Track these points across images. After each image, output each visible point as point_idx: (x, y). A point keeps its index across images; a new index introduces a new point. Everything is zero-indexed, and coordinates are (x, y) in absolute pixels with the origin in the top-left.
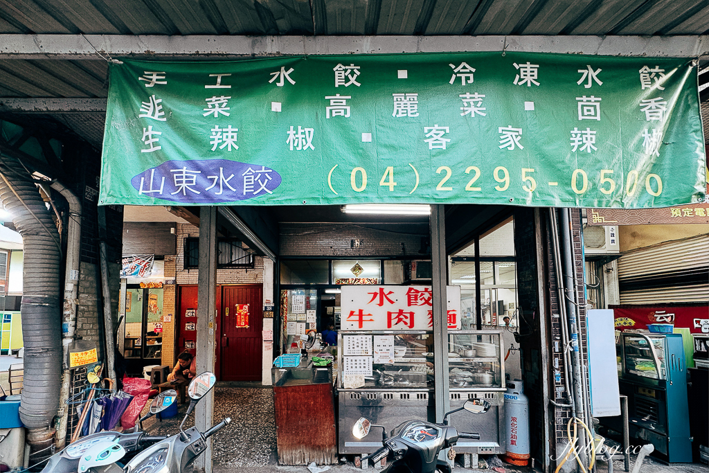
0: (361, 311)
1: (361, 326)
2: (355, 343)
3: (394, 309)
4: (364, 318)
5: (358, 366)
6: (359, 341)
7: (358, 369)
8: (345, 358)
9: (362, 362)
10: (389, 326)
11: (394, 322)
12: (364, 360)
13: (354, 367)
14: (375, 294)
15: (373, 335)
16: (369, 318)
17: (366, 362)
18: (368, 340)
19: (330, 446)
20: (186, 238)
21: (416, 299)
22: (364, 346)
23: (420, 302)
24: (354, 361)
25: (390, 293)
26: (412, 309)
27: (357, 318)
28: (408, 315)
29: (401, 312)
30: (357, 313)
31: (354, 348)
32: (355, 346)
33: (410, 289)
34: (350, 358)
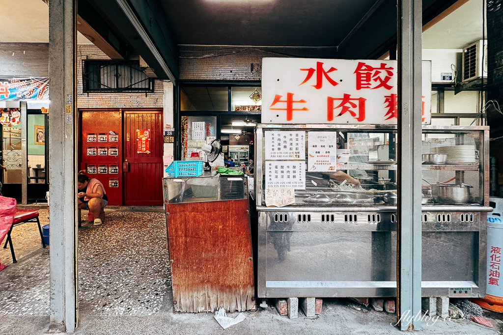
0: (290, 96)
1: (289, 117)
2: (282, 142)
3: (337, 93)
4: (295, 106)
5: (285, 174)
6: (287, 139)
7: (286, 180)
8: (267, 163)
9: (291, 169)
10: (330, 117)
11: (337, 111)
12: (294, 167)
13: (279, 176)
14: (311, 71)
15: (307, 130)
16: (302, 105)
17: (297, 170)
18: (300, 137)
19: (245, 286)
20: (85, 60)
21: (368, 79)
22: (294, 147)
23: (374, 84)
24: (279, 167)
25: (332, 69)
26: (363, 93)
27: (285, 105)
28: (357, 103)
29: (346, 98)
30: (284, 98)
31: (279, 149)
32: (282, 147)
33: (360, 65)
34: (274, 164)
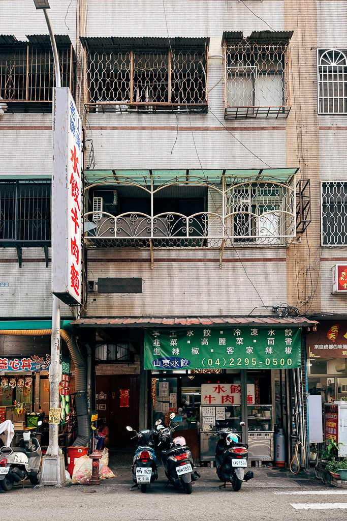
0: (210, 396)
1: (210, 402)
2: (208, 410)
3: (225, 394)
4: (211, 399)
5: (209, 421)
8: (203, 417)
9: (211, 419)
10: (223, 402)
11: (225, 401)
13: (207, 422)
14: (216, 388)
15: (215, 407)
16: (214, 399)
17: (213, 419)
18: (213, 409)
19: (196, 458)
21: (235, 390)
22: (211, 412)
23: (236, 391)
24: (207, 418)
25: (223, 387)
26: (233, 394)
27: (208, 399)
28: (231, 398)
29: (228, 396)
30: (208, 396)
31: (207, 412)
33: (232, 385)
34: (205, 417)
